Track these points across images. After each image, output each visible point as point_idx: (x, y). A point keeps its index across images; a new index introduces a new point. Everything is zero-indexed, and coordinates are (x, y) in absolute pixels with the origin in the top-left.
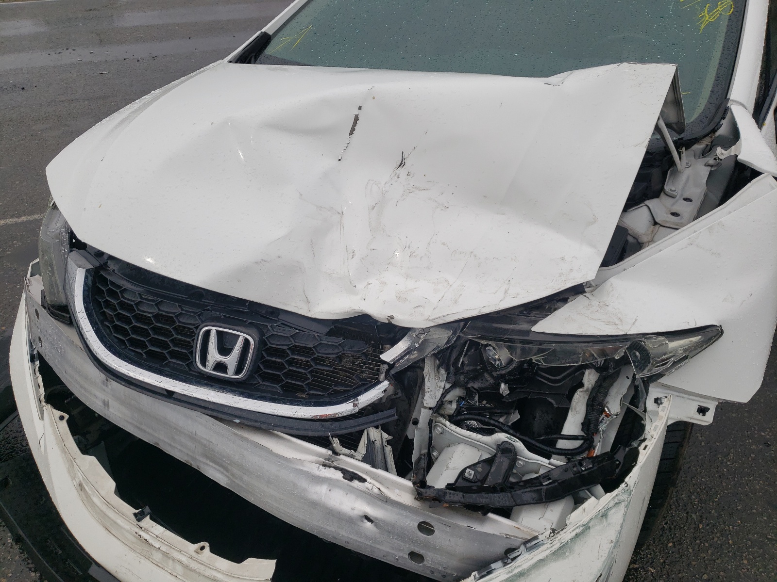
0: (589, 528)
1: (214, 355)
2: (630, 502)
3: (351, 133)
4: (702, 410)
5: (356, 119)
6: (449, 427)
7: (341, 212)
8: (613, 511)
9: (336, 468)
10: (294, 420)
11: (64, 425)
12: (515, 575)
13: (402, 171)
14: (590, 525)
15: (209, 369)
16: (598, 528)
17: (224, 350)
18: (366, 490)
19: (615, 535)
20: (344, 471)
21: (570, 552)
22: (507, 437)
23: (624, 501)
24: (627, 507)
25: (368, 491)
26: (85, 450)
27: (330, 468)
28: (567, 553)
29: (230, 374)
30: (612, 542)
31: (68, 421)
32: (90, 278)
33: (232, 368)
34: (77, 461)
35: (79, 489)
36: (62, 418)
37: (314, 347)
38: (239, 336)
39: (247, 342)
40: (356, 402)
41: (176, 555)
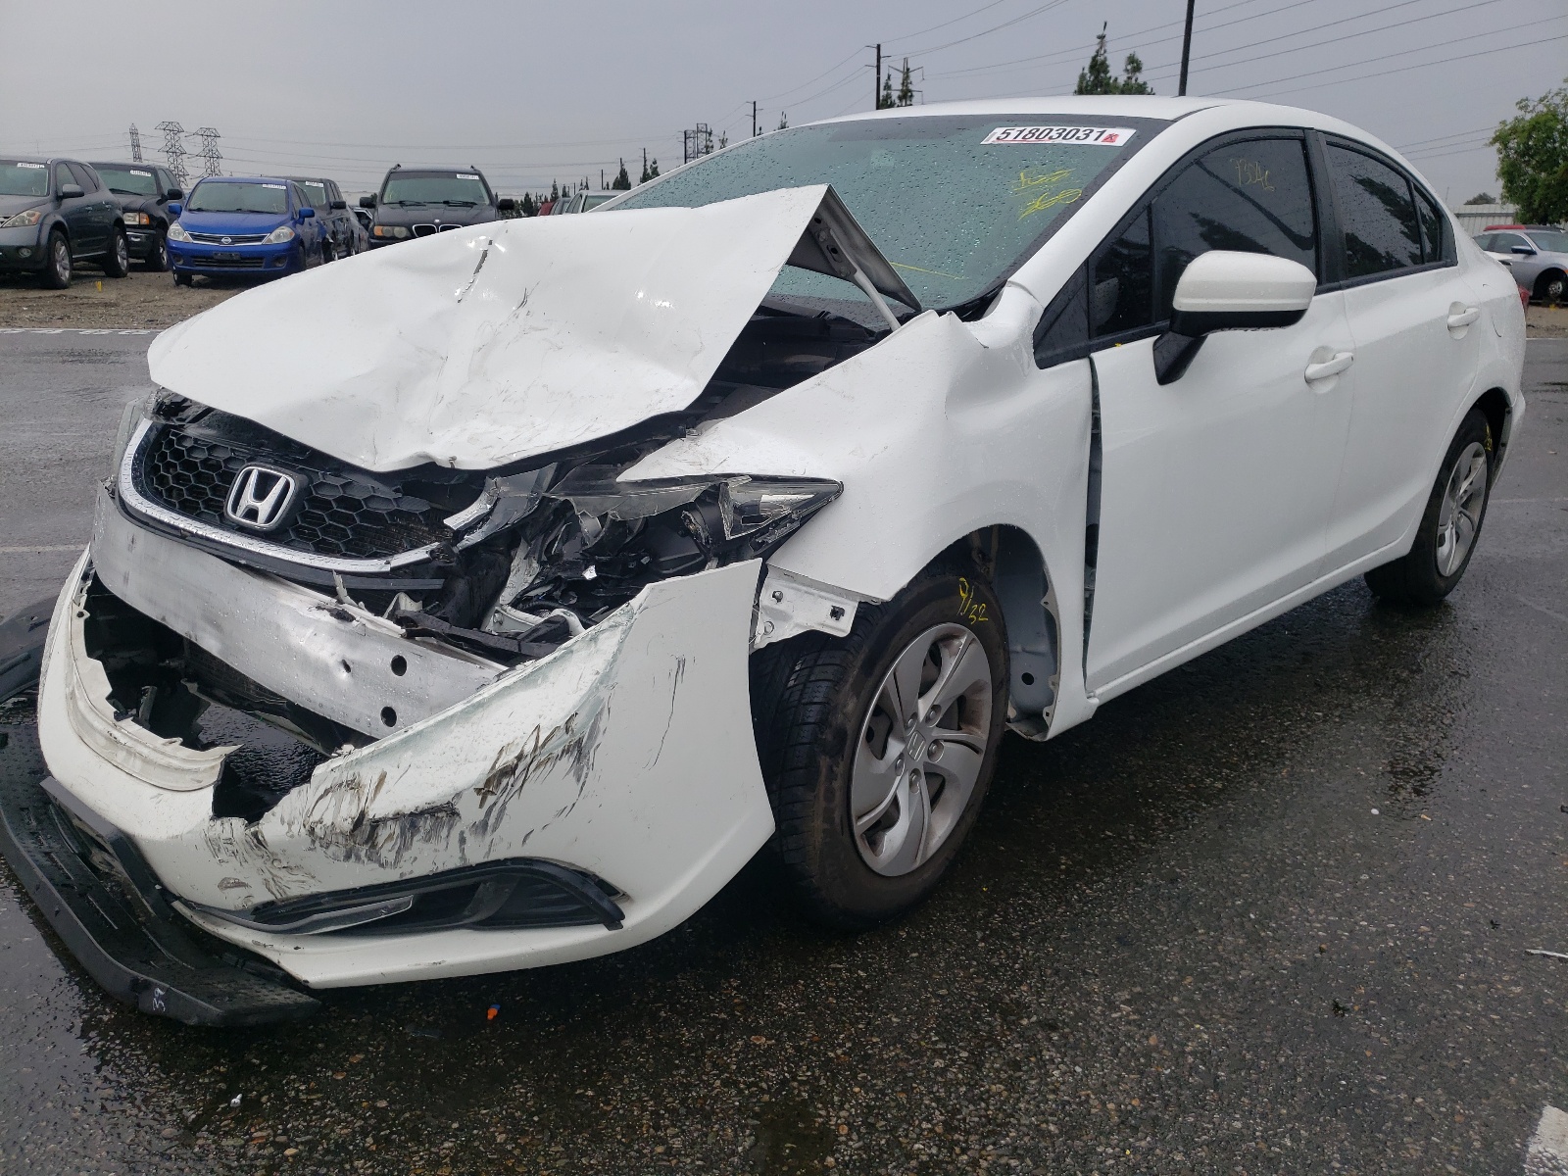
0: (572, 652)
1: (248, 499)
2: (630, 628)
3: (477, 271)
4: (836, 613)
5: (485, 255)
6: (509, 611)
7: (444, 357)
8: (606, 634)
9: (330, 610)
11: (80, 623)
12: (473, 705)
13: (523, 311)
14: (574, 648)
15: (238, 517)
16: (583, 653)
17: (261, 494)
19: (604, 666)
21: (543, 680)
22: (564, 613)
23: (620, 624)
24: (626, 633)
25: (352, 630)
26: (91, 653)
27: (323, 610)
28: (539, 682)
29: (260, 523)
30: (598, 673)
31: (86, 621)
32: (155, 432)
33: (263, 515)
34: (78, 663)
35: (69, 697)
36: (80, 615)
37: (365, 500)
38: (279, 478)
39: (287, 486)
40: (390, 560)
41: (140, 748)
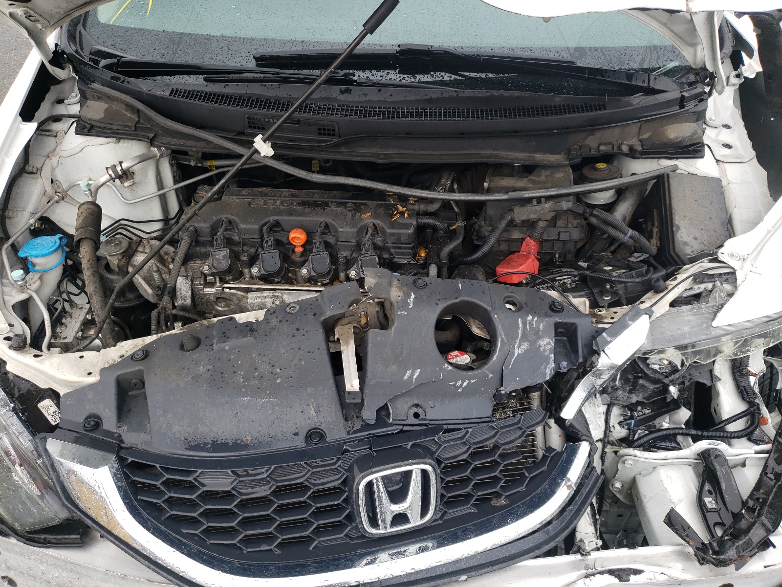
6: (641, 456)
9: (601, 573)
10: (522, 541)
15: (384, 529)
18: (648, 581)
20: (611, 572)
22: (710, 444)
25: (651, 581)
27: (594, 576)
29: (416, 521)
33: (414, 513)
38: (412, 471)
39: (424, 473)
40: (569, 483)
